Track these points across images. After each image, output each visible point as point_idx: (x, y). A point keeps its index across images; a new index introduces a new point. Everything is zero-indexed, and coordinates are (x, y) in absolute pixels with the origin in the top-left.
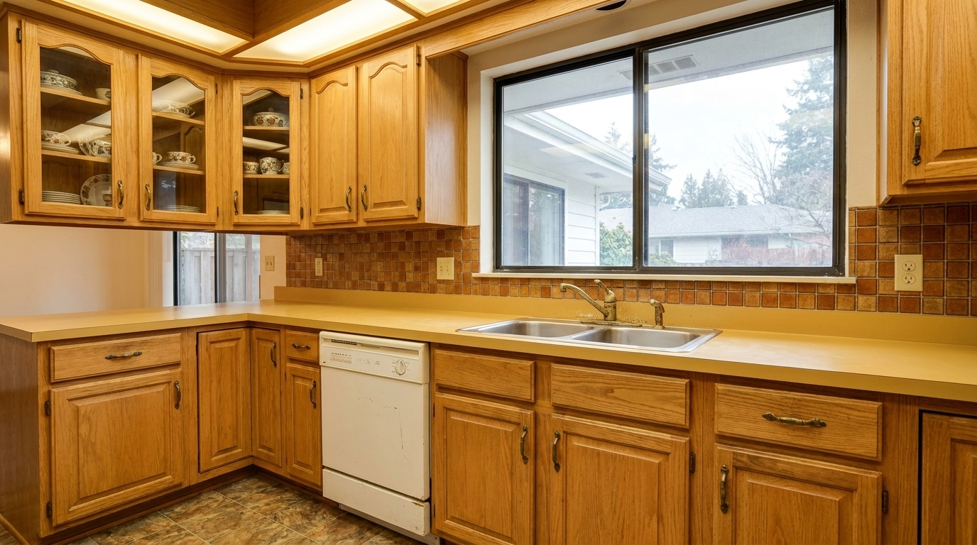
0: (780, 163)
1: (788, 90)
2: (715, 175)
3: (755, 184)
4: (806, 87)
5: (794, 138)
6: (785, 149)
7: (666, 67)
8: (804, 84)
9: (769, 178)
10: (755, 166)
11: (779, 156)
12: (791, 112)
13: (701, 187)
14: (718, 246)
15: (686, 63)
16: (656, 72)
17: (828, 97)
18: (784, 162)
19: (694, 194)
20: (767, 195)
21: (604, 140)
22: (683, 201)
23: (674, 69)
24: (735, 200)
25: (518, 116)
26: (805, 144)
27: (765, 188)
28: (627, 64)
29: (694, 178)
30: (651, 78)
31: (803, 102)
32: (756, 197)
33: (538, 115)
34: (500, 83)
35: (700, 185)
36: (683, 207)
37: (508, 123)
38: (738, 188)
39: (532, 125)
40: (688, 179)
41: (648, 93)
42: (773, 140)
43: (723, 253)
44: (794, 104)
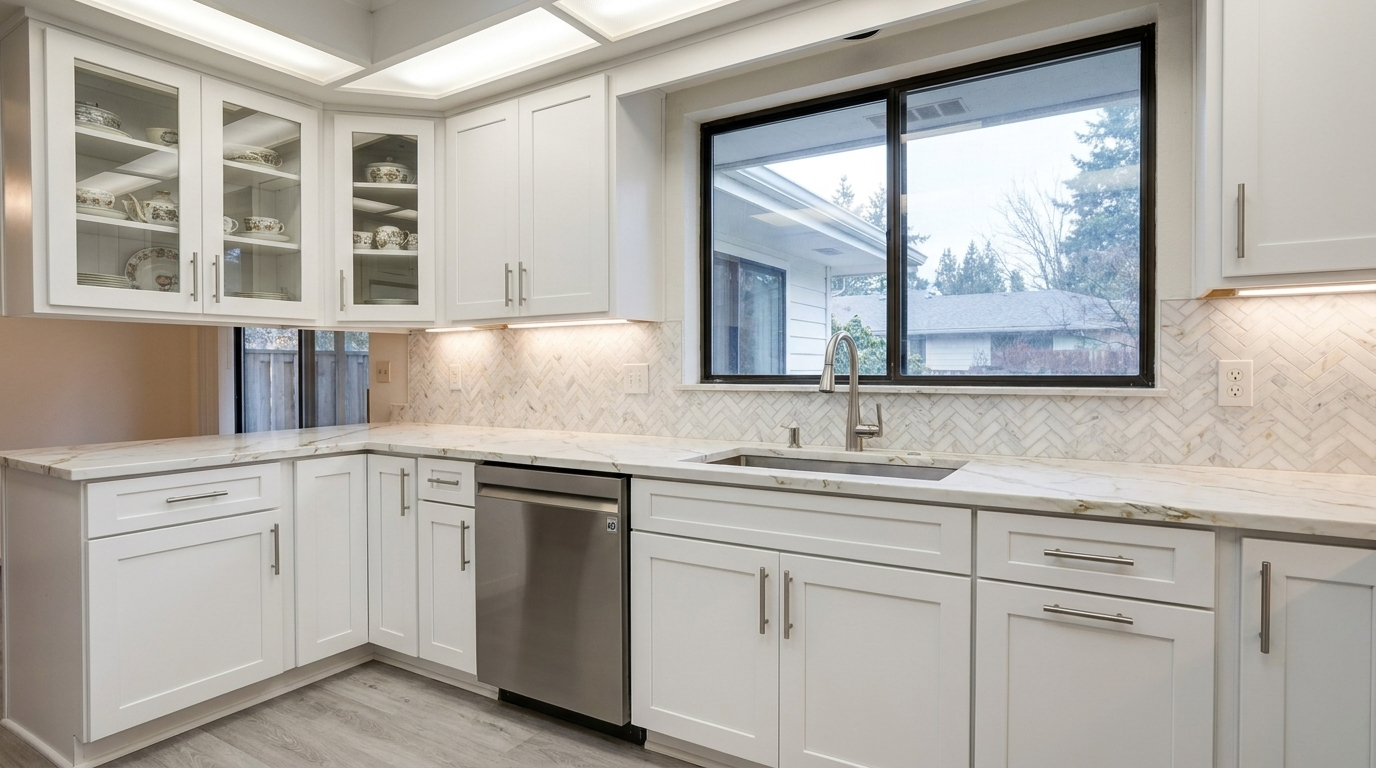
0: (1069, 234)
1: (1078, 135)
2: (981, 248)
3: (1033, 260)
4: (1102, 131)
5: (1087, 199)
6: (1075, 216)
7: (927, 112)
8: (1099, 127)
9: (1052, 254)
10: (1034, 238)
11: (1067, 226)
12: (1081, 164)
13: (962, 266)
14: (986, 348)
15: (954, 107)
16: (914, 119)
17: (1132, 146)
18: (1073, 233)
19: (954, 276)
20: (1050, 277)
21: (830, 200)
22: (938, 284)
23: (939, 115)
24: (1008, 284)
25: (729, 173)
26: (1100, 209)
27: (1049, 269)
28: (880, 108)
29: (952, 254)
30: (910, 125)
31: (1098, 150)
32: (1036, 280)
33: (755, 171)
34: (709, 131)
35: (960, 262)
36: (939, 293)
37: (719, 183)
38: (1011, 268)
39: (745, 184)
40: (944, 255)
41: (906, 144)
42: (1059, 202)
43: (994, 356)
44: (1086, 153)
